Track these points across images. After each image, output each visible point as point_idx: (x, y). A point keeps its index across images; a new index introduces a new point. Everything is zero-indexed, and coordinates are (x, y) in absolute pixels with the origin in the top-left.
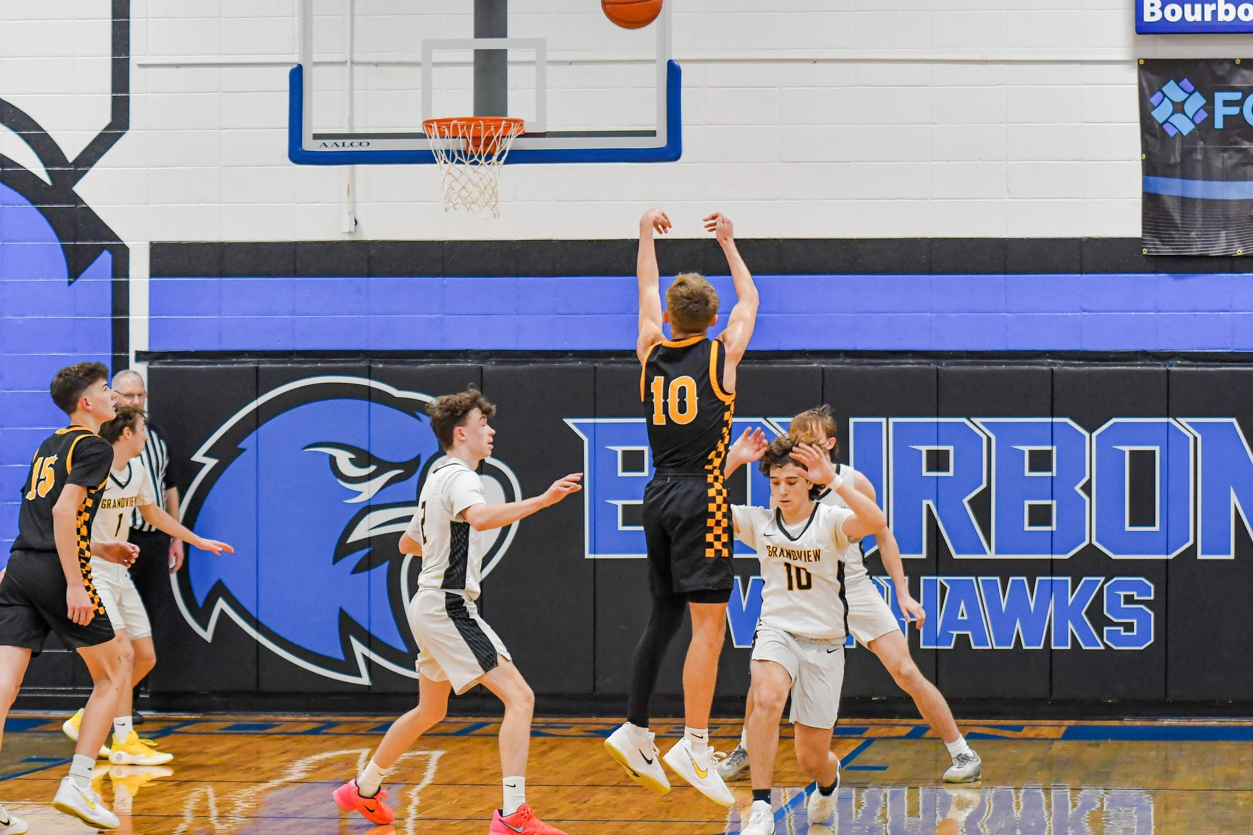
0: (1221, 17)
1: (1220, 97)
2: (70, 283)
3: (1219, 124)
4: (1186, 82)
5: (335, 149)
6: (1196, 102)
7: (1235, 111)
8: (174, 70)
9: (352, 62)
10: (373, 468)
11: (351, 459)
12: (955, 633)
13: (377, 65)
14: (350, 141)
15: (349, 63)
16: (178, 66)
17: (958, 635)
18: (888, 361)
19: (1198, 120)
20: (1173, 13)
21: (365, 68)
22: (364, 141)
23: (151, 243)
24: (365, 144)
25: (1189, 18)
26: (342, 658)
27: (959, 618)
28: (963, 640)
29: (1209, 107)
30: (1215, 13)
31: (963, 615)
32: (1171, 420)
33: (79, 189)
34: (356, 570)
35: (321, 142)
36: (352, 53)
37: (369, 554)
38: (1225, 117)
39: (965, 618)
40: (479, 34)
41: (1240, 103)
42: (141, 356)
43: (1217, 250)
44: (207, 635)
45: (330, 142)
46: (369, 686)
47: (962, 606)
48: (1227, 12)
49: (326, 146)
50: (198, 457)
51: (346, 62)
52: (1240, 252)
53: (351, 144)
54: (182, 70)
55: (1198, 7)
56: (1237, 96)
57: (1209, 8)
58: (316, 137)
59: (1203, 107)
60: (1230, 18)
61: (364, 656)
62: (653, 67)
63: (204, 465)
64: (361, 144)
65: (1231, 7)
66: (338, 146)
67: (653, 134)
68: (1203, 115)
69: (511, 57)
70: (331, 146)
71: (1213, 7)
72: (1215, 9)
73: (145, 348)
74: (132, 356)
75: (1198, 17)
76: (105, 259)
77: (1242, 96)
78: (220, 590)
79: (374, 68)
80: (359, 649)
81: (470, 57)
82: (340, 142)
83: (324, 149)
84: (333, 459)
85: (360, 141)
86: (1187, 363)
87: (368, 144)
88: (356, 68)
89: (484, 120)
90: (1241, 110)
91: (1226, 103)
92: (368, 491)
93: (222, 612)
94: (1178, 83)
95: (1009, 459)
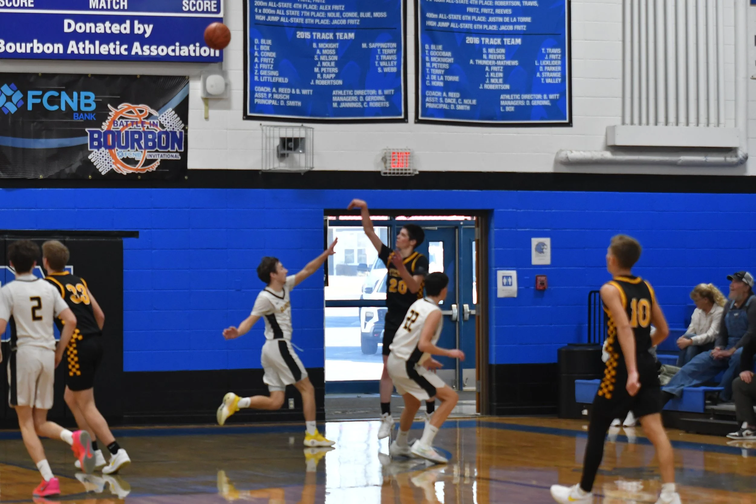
0: (36, 51)
1: (30, 93)
3: (30, 108)
4: (13, 85)
6: (17, 96)
7: (38, 101)
19: (19, 106)
20: (11, 47)
25: (19, 51)
29: (25, 99)
30: (32, 49)
38: (33, 104)
41: (41, 97)
43: (31, 176)
48: (38, 48)
52: (41, 177)
55: (23, 45)
56: (39, 93)
57: (29, 46)
59: (22, 99)
60: (40, 51)
65: (40, 45)
68: (22, 103)
71: (31, 45)
72: (32, 46)
75: (23, 50)
77: (42, 93)
86: (14, 236)
90: (42, 101)
91: (34, 97)
94: (9, 85)
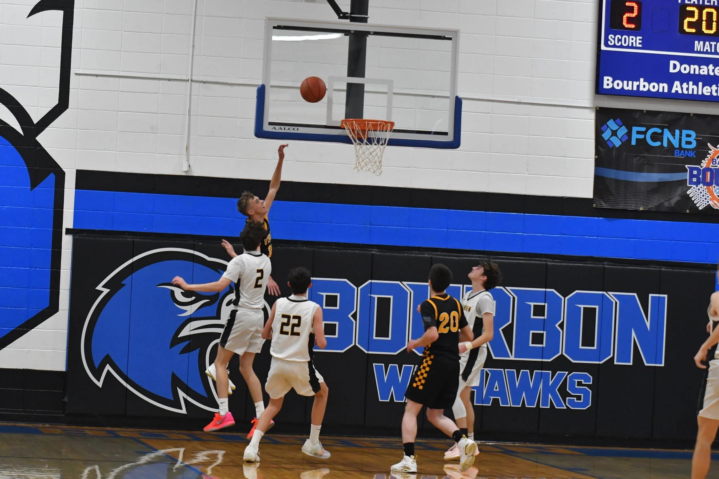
0: (641, 89)
1: (635, 129)
2: (31, 190)
3: (634, 143)
4: (618, 120)
5: (280, 131)
6: (623, 131)
7: (642, 136)
8: (95, 77)
9: (192, 80)
10: (194, 298)
11: (182, 293)
12: (492, 398)
13: (204, 82)
14: (288, 127)
15: (190, 81)
16: (97, 76)
17: (493, 399)
18: (464, 255)
19: (624, 141)
20: (618, 85)
21: (198, 84)
22: (296, 128)
23: (77, 170)
24: (296, 129)
26: (172, 399)
27: (495, 390)
28: (496, 401)
29: (629, 134)
30: (638, 86)
31: (496, 389)
32: (605, 293)
33: (40, 138)
34: (182, 352)
35: (273, 126)
36: (192, 75)
37: (189, 343)
38: (637, 139)
39: (498, 390)
40: (349, 75)
41: (645, 133)
42: (68, 231)
43: (632, 207)
44: (100, 384)
45: (277, 127)
46: (186, 414)
47: (496, 384)
48: (644, 86)
49: (275, 129)
50: (99, 288)
51: (189, 80)
52: (641, 209)
53: (289, 129)
54: (99, 78)
55: (630, 83)
56: (643, 129)
57: (636, 84)
58: (270, 124)
59: (626, 134)
60: (646, 89)
61: (184, 398)
62: (448, 100)
63: (102, 292)
64: (294, 129)
65: (646, 84)
66: (281, 129)
67: (446, 134)
68: (626, 138)
69: (366, 89)
70: (278, 129)
71: (638, 83)
72: (638, 84)
73: (71, 226)
74: (64, 231)
76: (52, 177)
77: (646, 129)
78: (108, 360)
79: (202, 84)
80: (182, 394)
81: (345, 87)
82: (283, 127)
83: (274, 130)
84: (172, 292)
85: (294, 127)
86: (612, 264)
87: (298, 129)
88: (193, 83)
89: (355, 121)
90: (645, 137)
91: (638, 133)
92: (190, 310)
93: (108, 371)
94: (614, 120)
95: (523, 309)
